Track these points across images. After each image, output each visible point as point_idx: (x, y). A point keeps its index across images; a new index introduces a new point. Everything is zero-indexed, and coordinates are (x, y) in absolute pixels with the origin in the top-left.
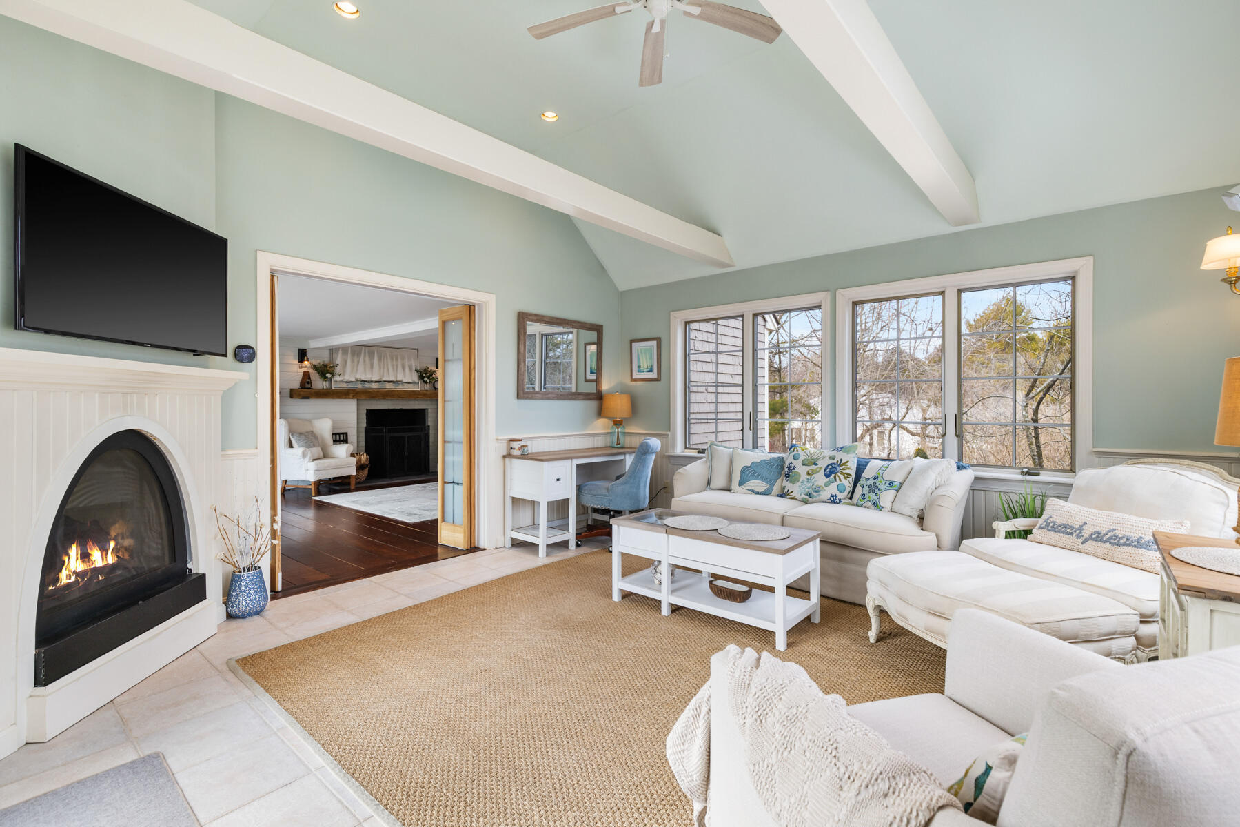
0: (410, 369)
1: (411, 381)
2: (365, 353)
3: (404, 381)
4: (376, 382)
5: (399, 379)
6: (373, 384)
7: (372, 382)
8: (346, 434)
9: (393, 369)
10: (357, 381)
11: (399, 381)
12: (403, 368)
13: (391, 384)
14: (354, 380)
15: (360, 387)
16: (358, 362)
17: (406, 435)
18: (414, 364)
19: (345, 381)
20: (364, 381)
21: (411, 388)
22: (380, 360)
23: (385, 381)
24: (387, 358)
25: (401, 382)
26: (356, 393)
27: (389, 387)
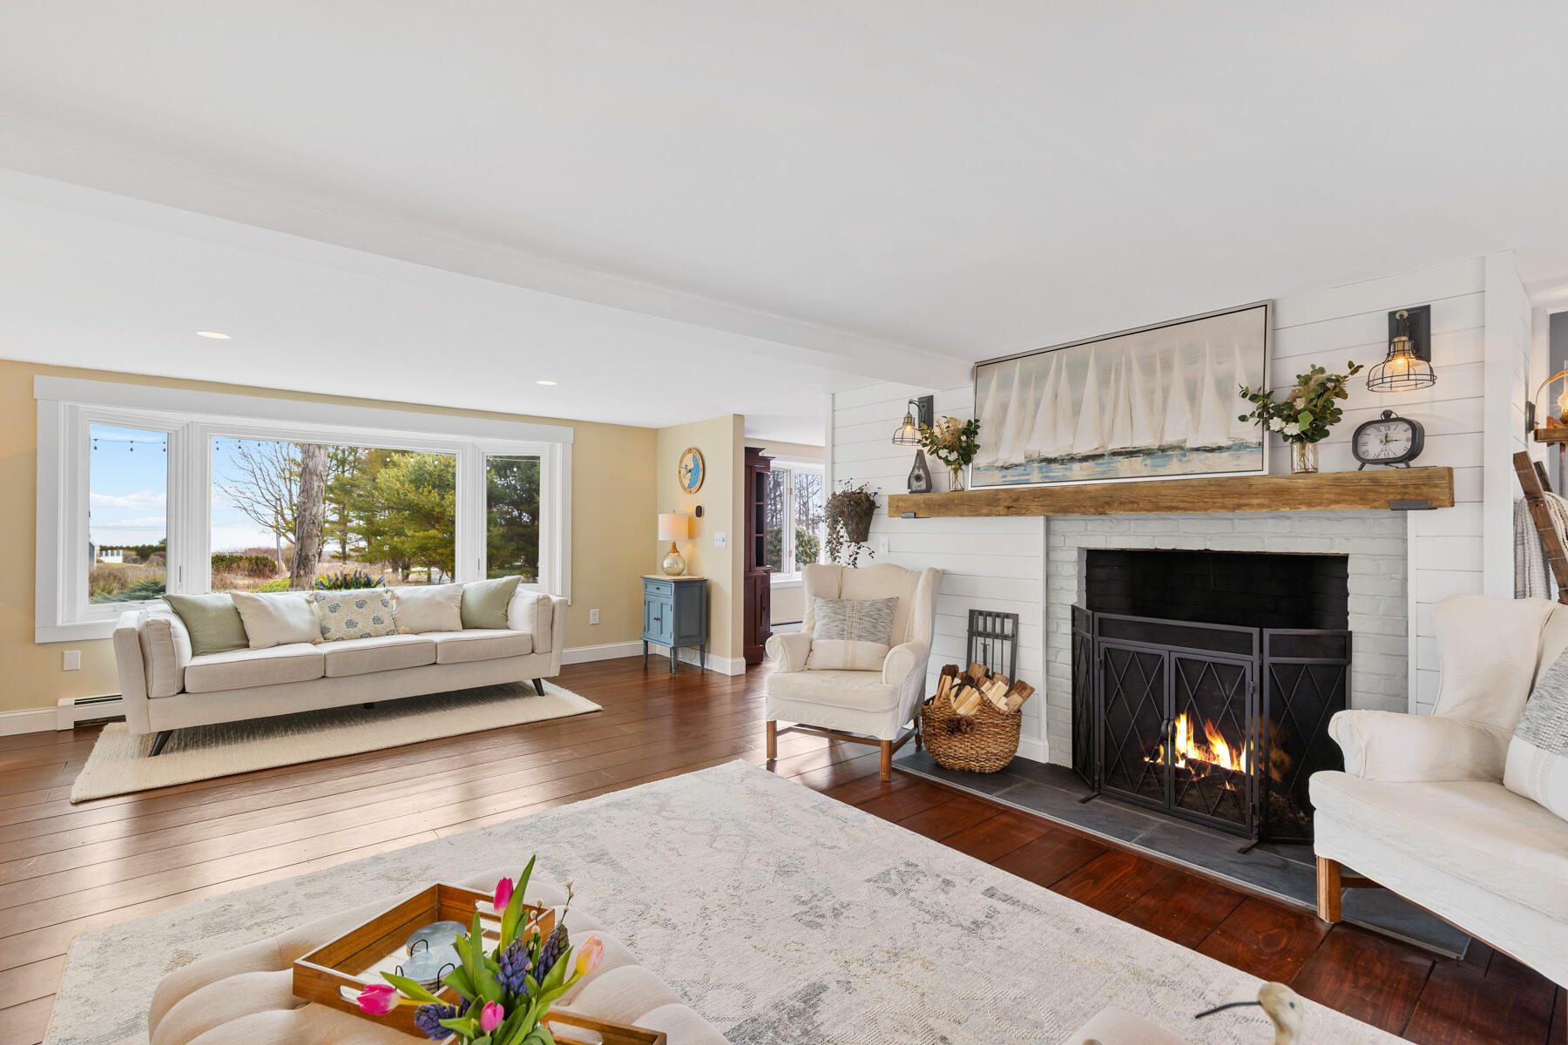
0: (1223, 392)
1: (1224, 443)
2: (1059, 369)
3: (1189, 445)
4: (1086, 459)
5: (1169, 439)
6: (1076, 466)
7: (1072, 459)
8: (1015, 618)
9: (1151, 403)
10: (1030, 460)
11: (1172, 448)
12: (1193, 396)
13: (1137, 462)
14: (1020, 459)
15: (1036, 480)
16: (1038, 403)
17: (1170, 653)
18: (1246, 370)
19: (1000, 464)
20: (1050, 461)
21: (1223, 466)
22: (1104, 382)
23: (1115, 454)
24: (1129, 369)
25: (1179, 447)
26: (1017, 500)
27: (1130, 472)
